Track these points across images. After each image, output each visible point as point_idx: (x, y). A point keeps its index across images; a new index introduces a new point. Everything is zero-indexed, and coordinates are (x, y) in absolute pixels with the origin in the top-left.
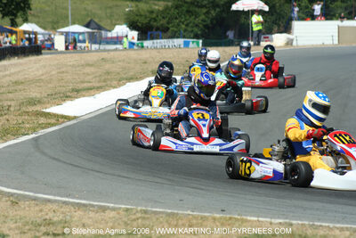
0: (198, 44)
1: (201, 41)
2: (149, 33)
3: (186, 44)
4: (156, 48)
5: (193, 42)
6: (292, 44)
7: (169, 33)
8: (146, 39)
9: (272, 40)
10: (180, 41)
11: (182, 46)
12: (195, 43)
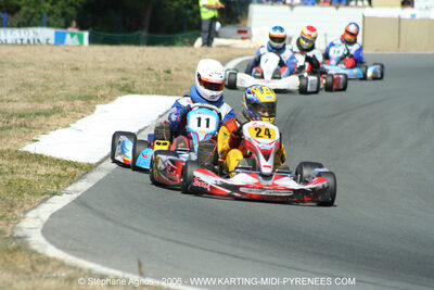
0: (81, 39)
1: (86, 34)
3: (60, 40)
5: (72, 35)
11: (52, 41)
12: (75, 37)
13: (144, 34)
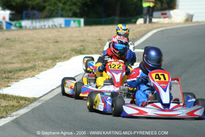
0: (79, 23)
2: (24, 13)
3: (67, 24)
4: (35, 28)
5: (74, 21)
6: (191, 20)
7: (45, 13)
8: (22, 19)
9: (170, 17)
10: (59, 21)
11: (63, 25)
12: (76, 22)
13: (117, 18)
